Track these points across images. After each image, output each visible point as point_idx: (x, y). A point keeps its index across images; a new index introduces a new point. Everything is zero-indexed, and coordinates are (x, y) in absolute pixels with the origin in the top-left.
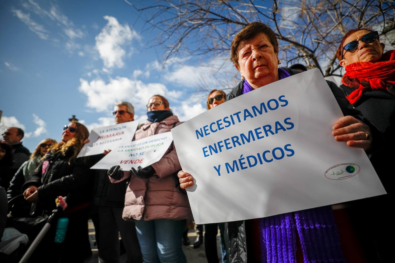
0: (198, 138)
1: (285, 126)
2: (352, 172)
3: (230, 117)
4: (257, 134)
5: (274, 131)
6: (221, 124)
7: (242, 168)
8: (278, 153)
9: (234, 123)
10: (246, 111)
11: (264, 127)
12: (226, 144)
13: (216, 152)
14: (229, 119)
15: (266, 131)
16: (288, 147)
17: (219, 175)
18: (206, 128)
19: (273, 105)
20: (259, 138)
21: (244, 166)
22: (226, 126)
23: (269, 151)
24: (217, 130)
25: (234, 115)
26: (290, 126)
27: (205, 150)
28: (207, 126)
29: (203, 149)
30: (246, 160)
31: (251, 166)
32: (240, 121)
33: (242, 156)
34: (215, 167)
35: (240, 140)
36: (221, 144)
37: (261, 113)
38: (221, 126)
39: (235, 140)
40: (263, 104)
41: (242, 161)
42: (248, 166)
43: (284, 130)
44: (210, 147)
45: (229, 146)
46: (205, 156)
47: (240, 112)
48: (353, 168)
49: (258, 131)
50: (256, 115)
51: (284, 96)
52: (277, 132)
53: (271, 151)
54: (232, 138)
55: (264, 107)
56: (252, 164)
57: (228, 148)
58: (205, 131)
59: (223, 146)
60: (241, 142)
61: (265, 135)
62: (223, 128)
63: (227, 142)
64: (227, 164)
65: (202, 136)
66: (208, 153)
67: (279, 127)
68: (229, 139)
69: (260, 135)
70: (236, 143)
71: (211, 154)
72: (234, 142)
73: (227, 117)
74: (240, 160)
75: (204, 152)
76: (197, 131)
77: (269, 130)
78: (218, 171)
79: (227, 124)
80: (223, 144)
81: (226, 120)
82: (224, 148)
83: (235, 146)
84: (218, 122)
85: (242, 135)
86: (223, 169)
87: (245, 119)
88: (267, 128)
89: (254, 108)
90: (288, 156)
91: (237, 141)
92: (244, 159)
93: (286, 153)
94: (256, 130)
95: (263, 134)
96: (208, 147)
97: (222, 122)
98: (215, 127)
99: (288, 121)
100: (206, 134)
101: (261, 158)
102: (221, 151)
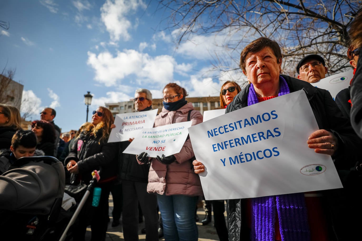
0: (209, 137)
1: (274, 134)
2: (320, 171)
3: (234, 124)
4: (253, 138)
5: (266, 137)
6: (227, 128)
7: (241, 162)
8: (268, 153)
9: (236, 129)
10: (246, 120)
11: (259, 133)
12: (230, 144)
13: (223, 148)
14: (233, 125)
15: (260, 137)
16: (275, 150)
17: (225, 165)
18: (216, 130)
19: (266, 117)
20: (254, 141)
21: (243, 160)
22: (231, 130)
23: (261, 151)
24: (224, 132)
25: (237, 122)
26: (278, 134)
27: (215, 146)
28: (216, 129)
29: (213, 145)
30: (244, 157)
31: (247, 161)
32: (241, 127)
33: (241, 153)
34: (221, 160)
35: (241, 142)
36: (226, 143)
37: (257, 122)
38: (227, 130)
39: (237, 141)
40: (258, 116)
41: (242, 157)
42: (246, 161)
43: (273, 136)
44: (218, 144)
45: (232, 145)
46: (214, 151)
47: (241, 121)
48: (321, 167)
49: (254, 136)
50: (253, 124)
51: (275, 111)
52: (267, 138)
53: (263, 152)
54: (235, 140)
55: (260, 119)
56: (248, 160)
57: (231, 147)
58: (215, 132)
59: (228, 145)
60: (241, 143)
61: (259, 139)
62: (229, 131)
63: (231, 142)
64: (230, 158)
65: (212, 136)
66: (217, 149)
67: (269, 134)
68: (232, 140)
69: (255, 139)
70: (238, 144)
71: (219, 150)
72: (236, 143)
73: (232, 124)
74: (240, 156)
75: (214, 148)
76: (208, 132)
77: (262, 136)
78: (224, 162)
79: (232, 129)
80: (228, 143)
81: (231, 125)
82: (228, 147)
83: (237, 145)
84: (224, 126)
85: (242, 138)
86: (227, 161)
87: (245, 126)
88: (261, 134)
89: (252, 118)
90: (275, 155)
91: (238, 142)
92: (243, 155)
93: (274, 153)
94: (252, 135)
95: (258, 138)
96: (217, 145)
97: (228, 127)
98: (222, 130)
99: (276, 130)
100: (216, 135)
101: (255, 156)
102: (226, 148)
